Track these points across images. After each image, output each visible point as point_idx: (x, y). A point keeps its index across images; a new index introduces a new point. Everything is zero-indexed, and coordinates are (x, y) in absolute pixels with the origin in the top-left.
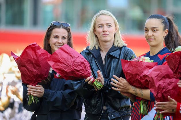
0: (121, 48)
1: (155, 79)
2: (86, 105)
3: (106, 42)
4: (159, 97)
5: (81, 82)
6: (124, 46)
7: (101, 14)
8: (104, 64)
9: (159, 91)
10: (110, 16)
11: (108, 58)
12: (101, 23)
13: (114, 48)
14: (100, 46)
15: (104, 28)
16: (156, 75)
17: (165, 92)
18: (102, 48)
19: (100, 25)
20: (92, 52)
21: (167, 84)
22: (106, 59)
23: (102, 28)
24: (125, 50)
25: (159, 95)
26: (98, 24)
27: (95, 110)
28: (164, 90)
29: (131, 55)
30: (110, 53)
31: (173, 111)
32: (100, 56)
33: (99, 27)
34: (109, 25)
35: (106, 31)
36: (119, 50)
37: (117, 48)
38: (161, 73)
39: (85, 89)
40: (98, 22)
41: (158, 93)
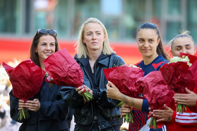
0: (110, 56)
1: (149, 85)
2: (76, 115)
3: (95, 50)
4: (153, 103)
5: (70, 92)
6: (113, 54)
7: (89, 22)
8: (93, 73)
9: (153, 97)
10: (99, 23)
11: (97, 67)
12: (90, 31)
13: (103, 56)
14: (89, 54)
15: (93, 36)
16: (151, 81)
17: (159, 98)
18: (91, 56)
19: (89, 33)
20: (81, 61)
21: (161, 90)
22: (95, 67)
23: (91, 36)
24: (114, 58)
25: (153, 101)
26: (87, 32)
27: (85, 120)
28: (158, 96)
29: (120, 63)
30: (98, 61)
31: (169, 119)
32: (89, 65)
33: (88, 35)
34: (98, 33)
35: (96, 39)
36: (108, 58)
37: (105, 57)
38: (156, 78)
39: (74, 98)
40: (87, 30)
41: (152, 99)
